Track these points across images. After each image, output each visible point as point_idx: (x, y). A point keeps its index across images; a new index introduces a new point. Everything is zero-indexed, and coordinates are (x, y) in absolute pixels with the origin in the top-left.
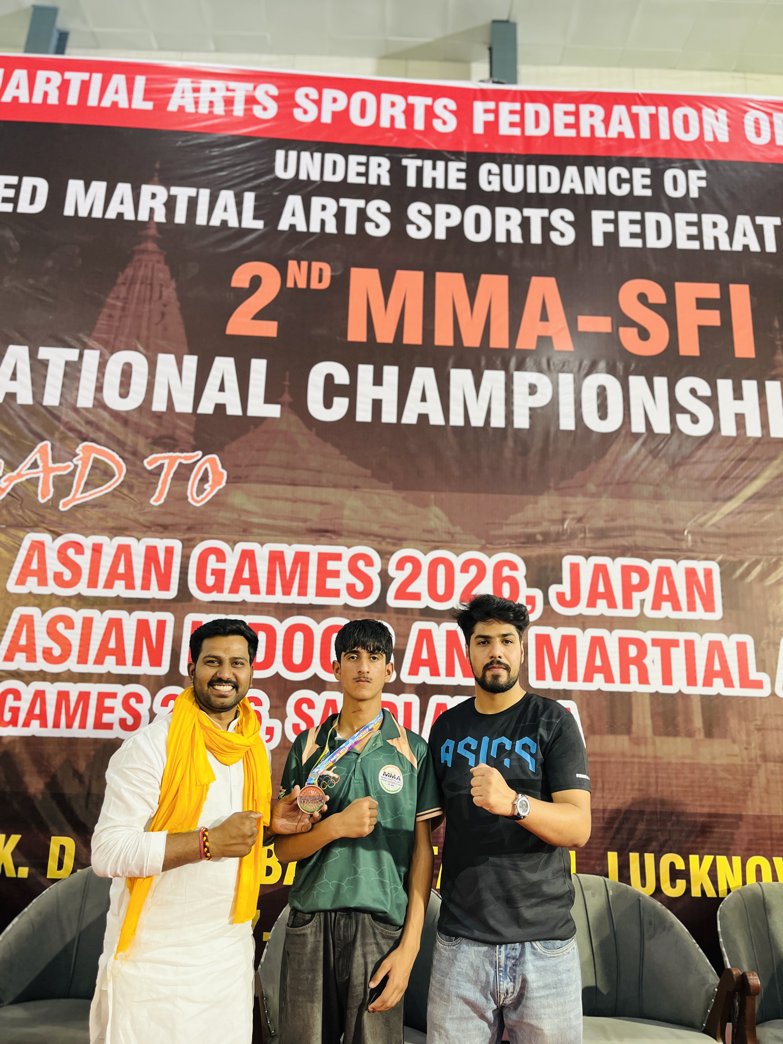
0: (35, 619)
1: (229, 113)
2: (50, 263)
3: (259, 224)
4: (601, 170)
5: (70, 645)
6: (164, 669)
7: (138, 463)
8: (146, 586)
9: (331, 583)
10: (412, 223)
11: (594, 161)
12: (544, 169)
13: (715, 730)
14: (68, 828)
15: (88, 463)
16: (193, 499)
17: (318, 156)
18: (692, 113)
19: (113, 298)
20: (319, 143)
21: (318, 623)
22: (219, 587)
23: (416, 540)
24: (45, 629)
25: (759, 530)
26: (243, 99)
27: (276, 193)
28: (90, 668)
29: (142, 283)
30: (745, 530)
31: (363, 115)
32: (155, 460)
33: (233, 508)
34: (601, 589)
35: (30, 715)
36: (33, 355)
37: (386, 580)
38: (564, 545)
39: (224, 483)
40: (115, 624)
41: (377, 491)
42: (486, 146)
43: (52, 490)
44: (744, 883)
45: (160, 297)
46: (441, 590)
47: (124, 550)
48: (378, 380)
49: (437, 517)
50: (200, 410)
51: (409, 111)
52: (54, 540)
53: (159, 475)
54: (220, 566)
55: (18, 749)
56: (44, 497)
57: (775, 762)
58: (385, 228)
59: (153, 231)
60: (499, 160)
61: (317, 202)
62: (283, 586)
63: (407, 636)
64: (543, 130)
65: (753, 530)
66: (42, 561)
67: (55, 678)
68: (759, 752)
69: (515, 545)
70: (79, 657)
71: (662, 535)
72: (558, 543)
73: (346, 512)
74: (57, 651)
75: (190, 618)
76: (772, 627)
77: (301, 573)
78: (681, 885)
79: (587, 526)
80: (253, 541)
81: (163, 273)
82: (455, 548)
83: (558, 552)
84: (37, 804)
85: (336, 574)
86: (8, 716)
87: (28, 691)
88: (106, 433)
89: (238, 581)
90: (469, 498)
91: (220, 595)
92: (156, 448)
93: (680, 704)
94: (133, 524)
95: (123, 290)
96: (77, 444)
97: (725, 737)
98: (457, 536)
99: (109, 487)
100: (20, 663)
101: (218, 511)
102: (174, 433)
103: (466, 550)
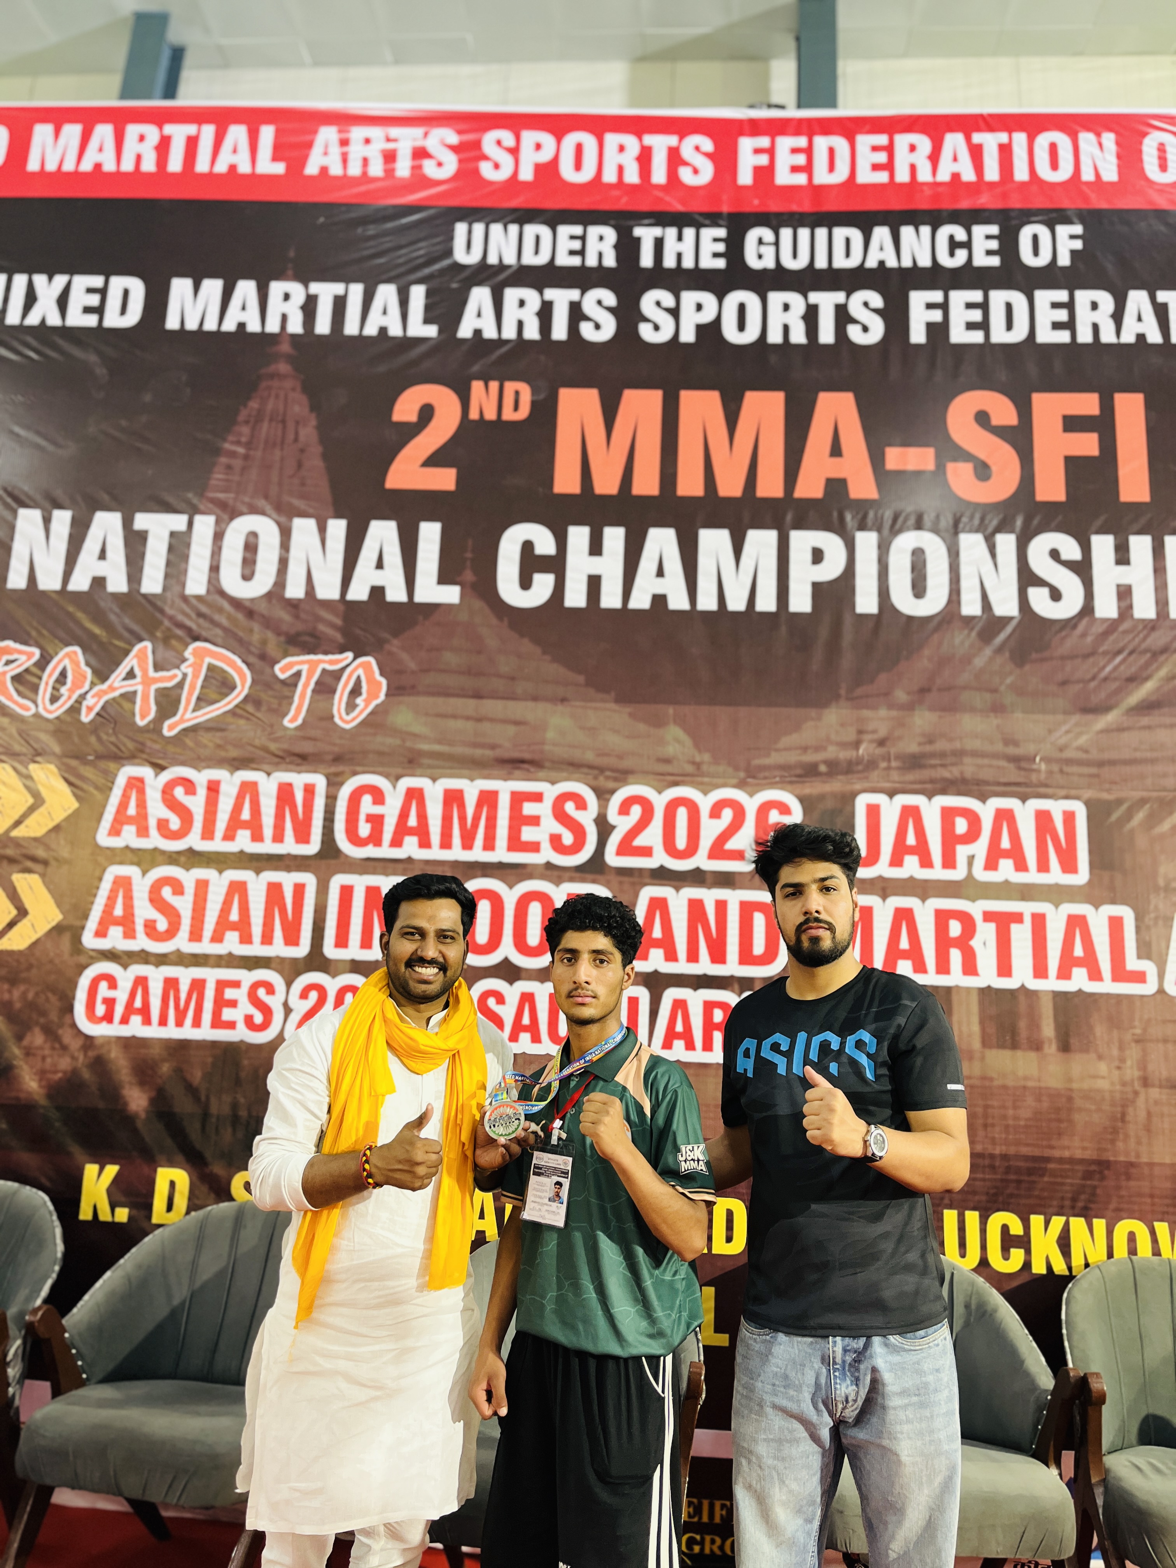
0: (134, 882)
1: (389, 172)
2: (148, 398)
3: (431, 331)
4: (925, 230)
5: (179, 916)
6: (302, 950)
7: (268, 670)
8: (278, 837)
9: (528, 834)
10: (647, 321)
11: (915, 218)
12: (840, 233)
13: (1074, 1042)
14: (180, 1158)
15: (200, 671)
16: (341, 718)
17: (514, 229)
18: (1062, 140)
19: (233, 443)
20: (515, 210)
21: (511, 888)
22: (375, 839)
23: (646, 773)
24: (146, 895)
25: (1149, 755)
26: (409, 152)
27: (455, 285)
28: (206, 947)
29: (271, 420)
30: (1126, 754)
31: (578, 166)
32: (290, 665)
33: (395, 732)
34: (911, 840)
35: (129, 1009)
36: (127, 523)
37: (604, 828)
38: (858, 778)
39: (382, 697)
40: (238, 889)
41: (594, 705)
42: (756, 202)
43: (154, 708)
44: (1110, 1255)
45: (296, 440)
46: (681, 842)
47: (249, 790)
48: (596, 548)
49: (677, 741)
50: (351, 596)
51: (645, 158)
52: (157, 775)
53: (296, 685)
54: (377, 810)
55: (115, 1054)
56: (143, 717)
57: (1161, 1087)
58: (609, 328)
59: (285, 347)
60: (774, 222)
61: (511, 295)
62: (463, 837)
64: (841, 175)
65: (1138, 755)
66: (142, 804)
67: (161, 960)
68: (1137, 1073)
69: (788, 779)
70: (191, 933)
71: (1003, 763)
72: (850, 776)
73: (550, 735)
74: (162, 925)
75: (338, 881)
76: (1162, 895)
77: (487, 819)
78: (1017, 1256)
79: (893, 751)
80: (421, 776)
81: (299, 406)
82: (702, 783)
83: (848, 788)
84: (139, 1125)
85: (535, 821)
86: (100, 1010)
87: (125, 977)
88: (225, 629)
89: (401, 831)
90: (723, 714)
91: (377, 849)
92: (292, 649)
93: (1023, 1003)
94: (262, 753)
95: (246, 430)
96: (186, 645)
97: (1085, 1050)
98: (705, 768)
99: (229, 703)
100: (115, 939)
101: (375, 734)
102: (315, 628)
103: (718, 786)
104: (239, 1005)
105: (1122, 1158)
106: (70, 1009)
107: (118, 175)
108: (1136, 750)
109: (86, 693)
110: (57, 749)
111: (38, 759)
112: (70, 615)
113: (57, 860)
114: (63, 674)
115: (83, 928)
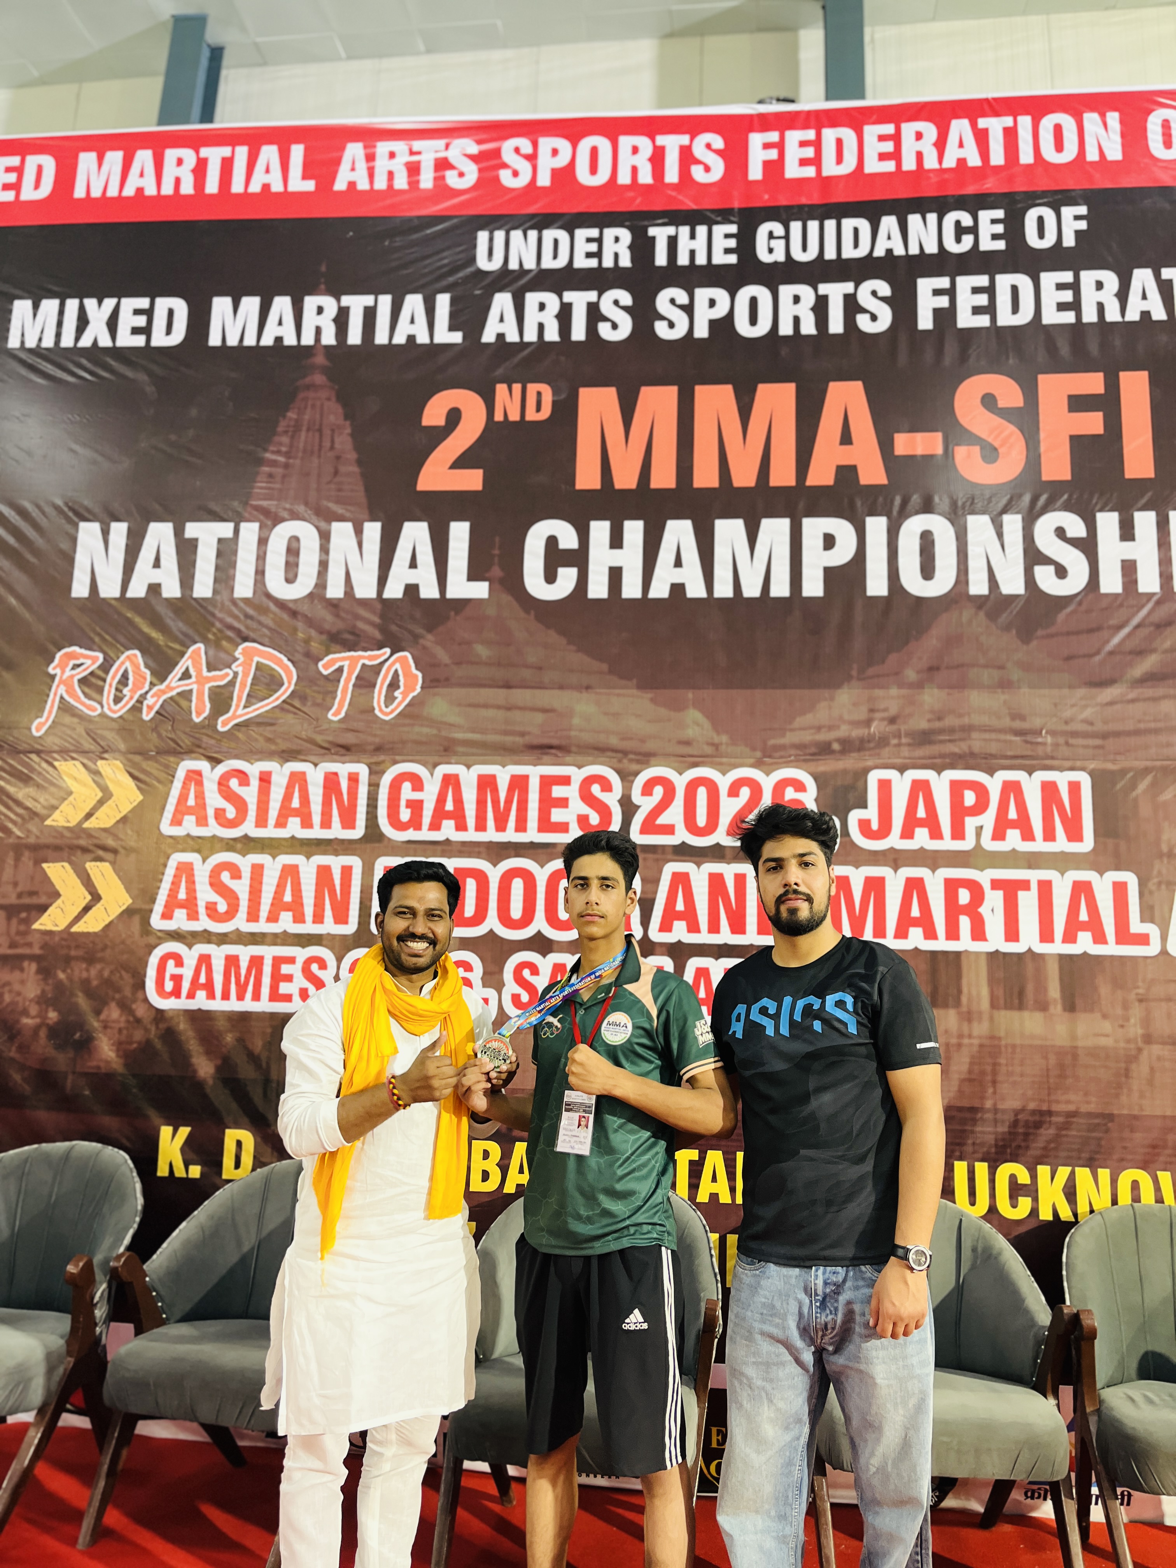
0: (195, 867)
1: (414, 185)
2: (194, 412)
3: (456, 337)
4: (932, 217)
5: (238, 899)
6: (351, 928)
7: (312, 667)
8: (326, 823)
9: (557, 815)
10: (663, 318)
11: (921, 206)
12: (848, 224)
13: (1079, 1002)
14: (246, 1120)
15: (250, 670)
16: (381, 710)
17: (533, 234)
18: (1067, 121)
19: (273, 452)
20: (533, 216)
21: (542, 867)
22: (415, 823)
23: (668, 755)
24: (207, 880)
25: (1152, 725)
26: (431, 164)
27: (478, 292)
28: (262, 926)
29: (308, 430)
30: (1130, 726)
31: (594, 169)
32: (334, 661)
33: (432, 722)
34: (921, 813)
35: (195, 985)
36: (179, 532)
37: (629, 808)
38: (870, 755)
39: (418, 689)
40: (291, 873)
41: (617, 691)
42: (766, 197)
43: (208, 705)
44: (1114, 1202)
45: (332, 448)
46: (701, 820)
47: (298, 780)
48: (616, 541)
49: (697, 723)
50: (387, 595)
51: (658, 158)
52: (213, 769)
53: (339, 681)
54: (417, 796)
55: (183, 1026)
56: (199, 714)
57: (1164, 1043)
58: (625, 327)
59: (320, 359)
60: (784, 216)
61: (532, 299)
62: (496, 820)
63: (657, 881)
64: (849, 165)
65: (1142, 726)
66: (200, 796)
67: (222, 939)
68: (1140, 1031)
69: (803, 758)
70: (249, 913)
71: (1009, 737)
72: (862, 753)
73: (576, 721)
74: (222, 907)
75: (382, 863)
76: (1165, 860)
77: (519, 802)
78: (1025, 1204)
79: (903, 728)
80: (456, 763)
81: (334, 414)
82: (721, 764)
83: (861, 765)
84: (208, 1090)
85: (563, 803)
86: (169, 986)
87: (191, 956)
88: (270, 629)
89: (440, 815)
90: (740, 697)
91: (417, 832)
92: (334, 646)
93: (1030, 967)
94: (309, 745)
95: (285, 440)
96: (237, 645)
97: (1092, 1011)
98: (723, 748)
99: (277, 699)
100: (180, 921)
101: (413, 725)
102: (354, 626)
103: (735, 766)
104: (295, 980)
105: (1125, 1112)
106: (142, 985)
107: (159, 198)
108: (1140, 721)
109: (147, 693)
110: (122, 746)
111: (106, 756)
112: (130, 622)
113: (125, 848)
114: (125, 676)
115: (151, 911)
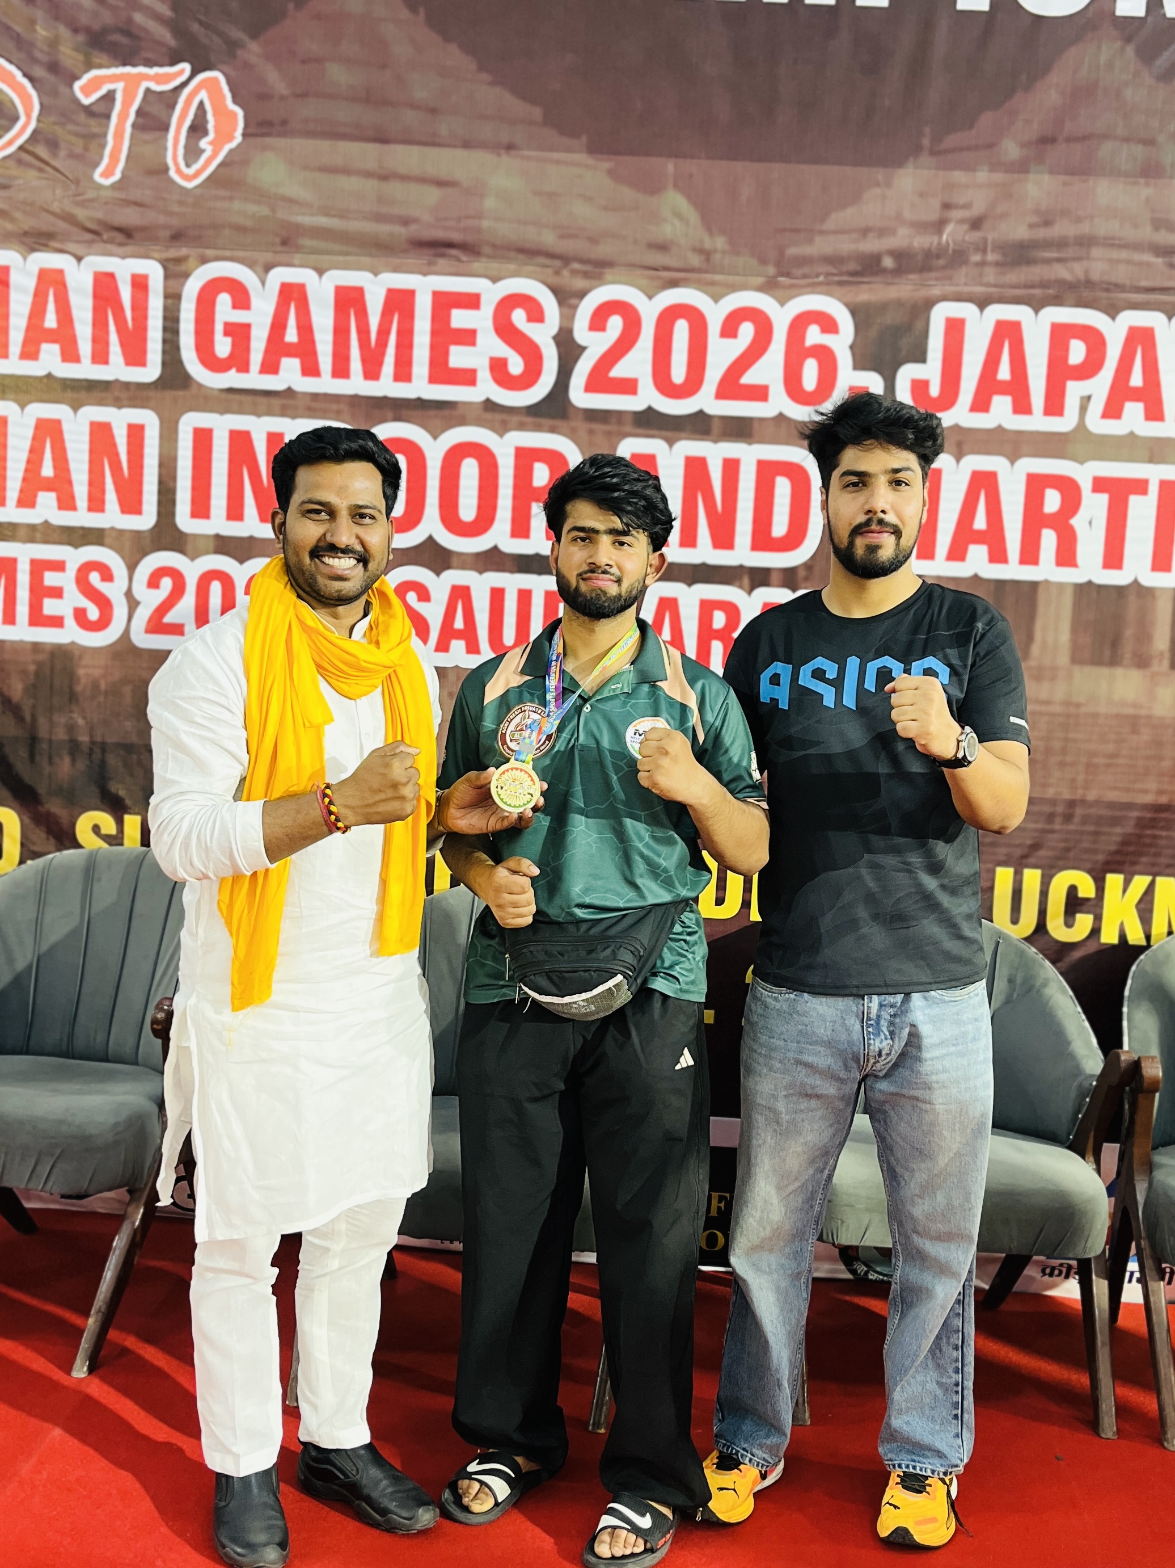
6: (146, 520)
7: (63, 89)
8: (100, 355)
9: (459, 357)
16: (179, 171)
21: (435, 437)
22: (239, 361)
23: (633, 266)
28: (11, 513)
32: (97, 82)
33: (260, 195)
34: (1004, 373)
37: (569, 350)
38: (937, 279)
39: (238, 137)
40: (50, 431)
41: (555, 155)
46: (678, 374)
47: (52, 281)
49: (679, 216)
53: (108, 117)
54: (240, 317)
62: (364, 361)
69: (836, 278)
71: (1146, 257)
72: (926, 275)
73: (490, 203)
75: (189, 422)
77: (399, 333)
78: (1084, 922)
79: (991, 237)
80: (302, 266)
82: (713, 283)
83: (923, 293)
85: (468, 337)
89: (276, 350)
91: (243, 376)
92: (98, 57)
93: (1133, 606)
94: (62, 225)
98: (717, 257)
99: (10, 143)
101: (231, 199)
102: (130, 21)
103: (734, 288)
104: (65, 595)
